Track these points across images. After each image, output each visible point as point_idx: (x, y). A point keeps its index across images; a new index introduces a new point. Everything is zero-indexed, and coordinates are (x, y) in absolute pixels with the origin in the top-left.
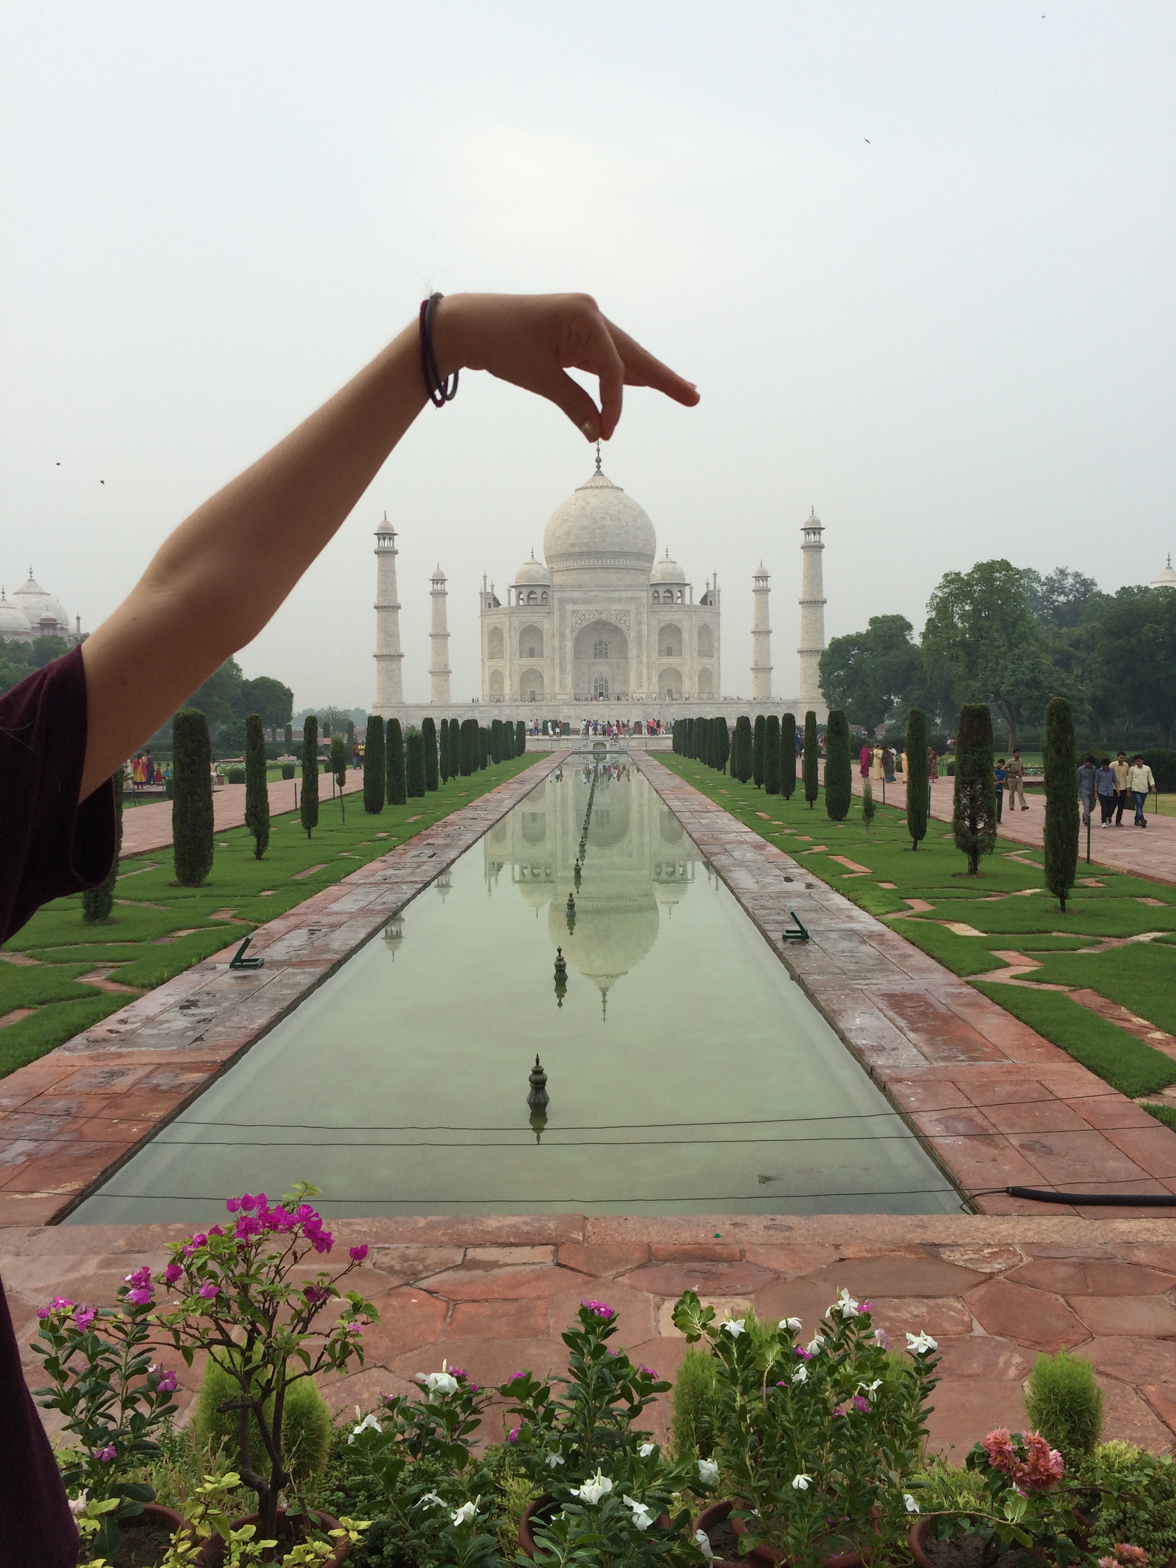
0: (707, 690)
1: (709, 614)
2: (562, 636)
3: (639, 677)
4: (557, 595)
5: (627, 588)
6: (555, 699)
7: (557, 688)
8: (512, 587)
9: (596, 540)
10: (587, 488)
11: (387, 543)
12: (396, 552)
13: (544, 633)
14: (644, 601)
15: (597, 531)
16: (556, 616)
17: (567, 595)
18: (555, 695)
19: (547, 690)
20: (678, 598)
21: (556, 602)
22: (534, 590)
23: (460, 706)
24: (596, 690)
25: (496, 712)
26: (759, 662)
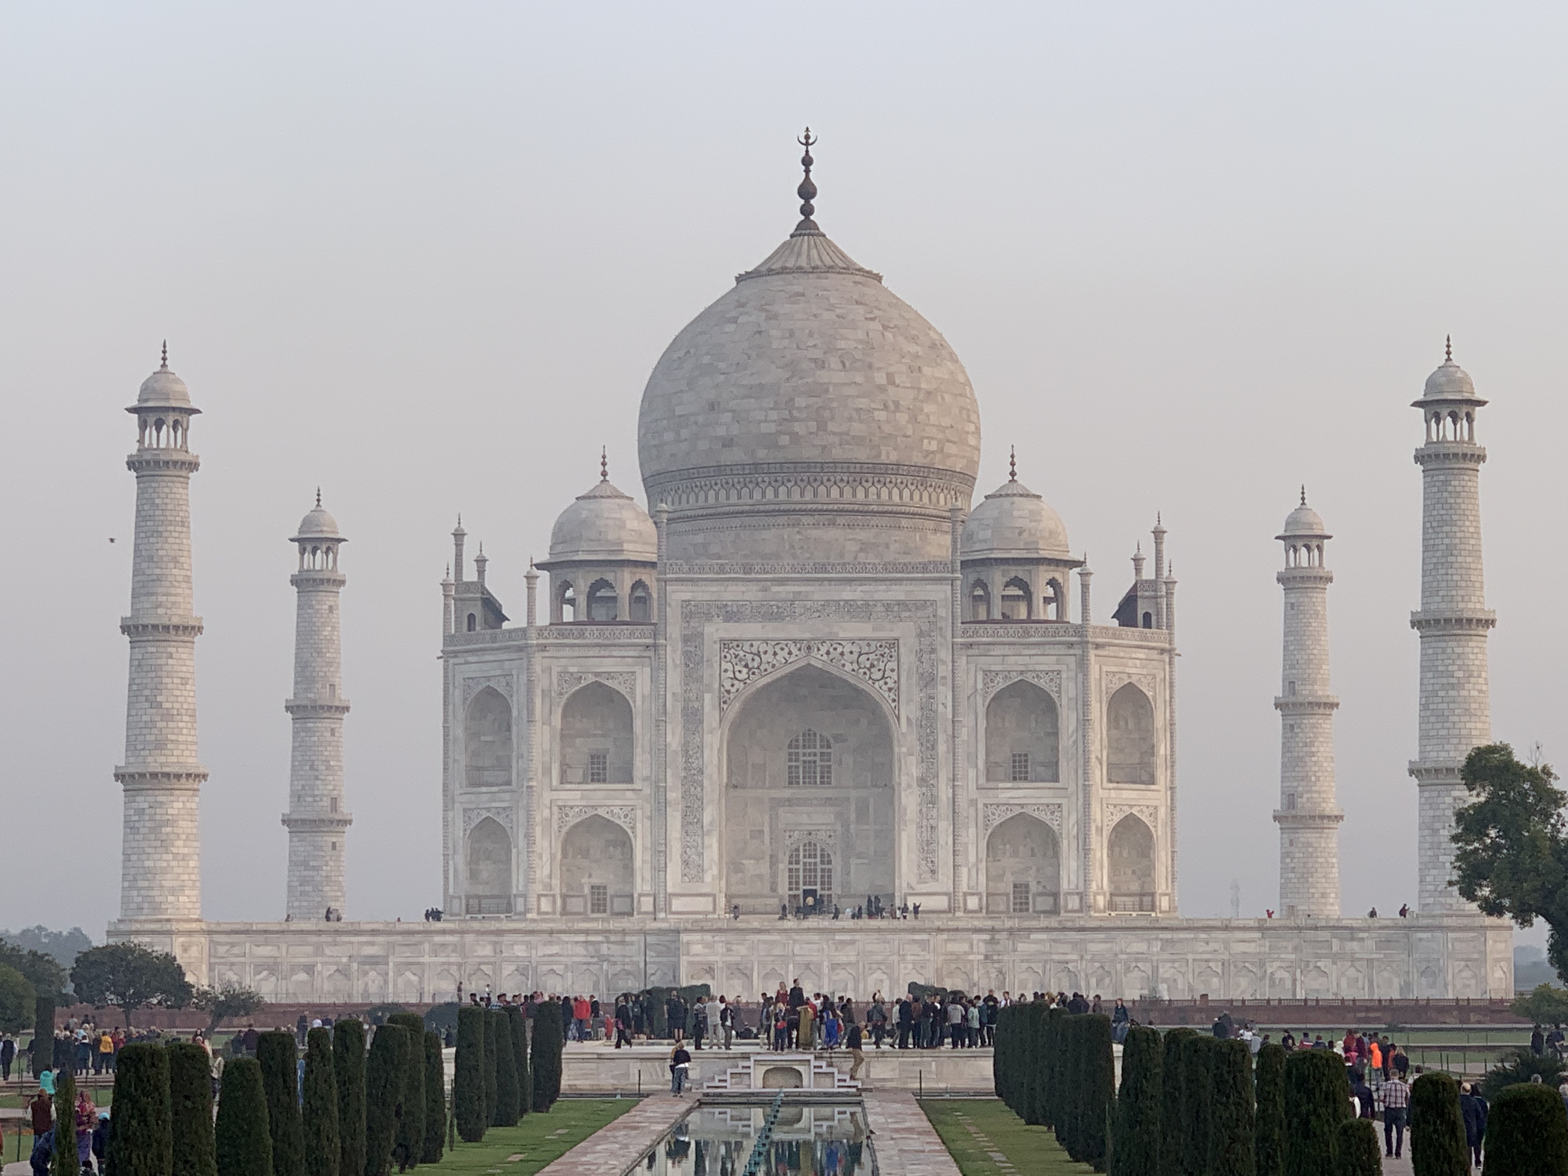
0: (1135, 887)
1: (1141, 654)
2: (693, 718)
3: (928, 847)
4: (678, 594)
5: (894, 572)
6: (668, 909)
7: (674, 876)
8: (540, 566)
9: (799, 428)
10: (770, 272)
11: (166, 437)
12: (193, 466)
13: (638, 705)
14: (942, 612)
15: (800, 402)
16: (673, 655)
17: (705, 593)
18: (669, 897)
19: (642, 885)
20: (1047, 601)
21: (673, 614)
22: (609, 577)
23: (374, 932)
24: (793, 883)
25: (486, 951)
26: (1290, 799)
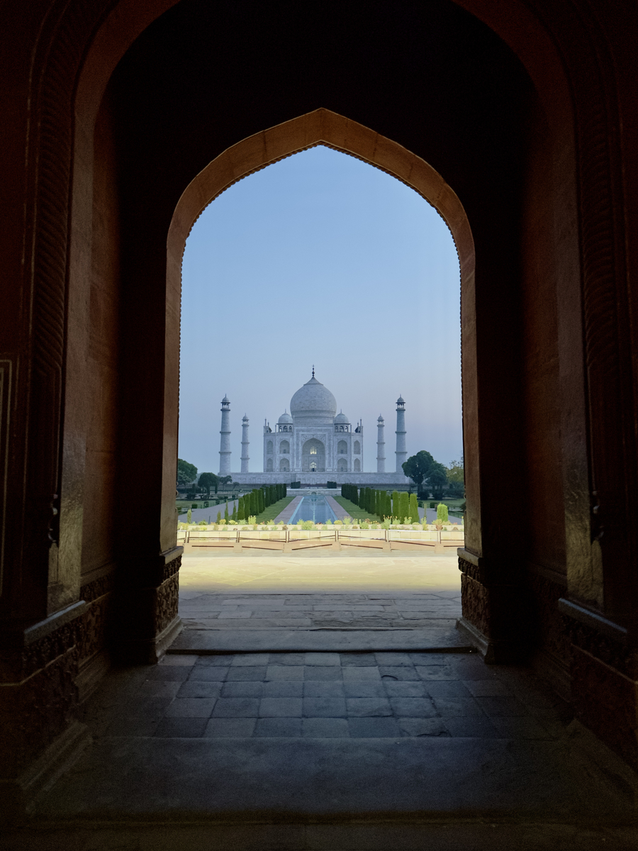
0: (358, 468)
1: (358, 436)
2: (298, 445)
3: (329, 462)
4: (296, 428)
5: (325, 425)
7: (295, 467)
8: (277, 424)
9: (312, 405)
10: (308, 384)
11: (226, 406)
12: (229, 411)
13: (290, 443)
14: (332, 431)
15: (312, 402)
16: (295, 436)
17: (300, 428)
18: (294, 469)
19: (291, 467)
20: (346, 429)
21: (295, 431)
22: (286, 426)
24: (311, 467)
25: (269, 476)
26: (378, 456)
